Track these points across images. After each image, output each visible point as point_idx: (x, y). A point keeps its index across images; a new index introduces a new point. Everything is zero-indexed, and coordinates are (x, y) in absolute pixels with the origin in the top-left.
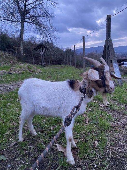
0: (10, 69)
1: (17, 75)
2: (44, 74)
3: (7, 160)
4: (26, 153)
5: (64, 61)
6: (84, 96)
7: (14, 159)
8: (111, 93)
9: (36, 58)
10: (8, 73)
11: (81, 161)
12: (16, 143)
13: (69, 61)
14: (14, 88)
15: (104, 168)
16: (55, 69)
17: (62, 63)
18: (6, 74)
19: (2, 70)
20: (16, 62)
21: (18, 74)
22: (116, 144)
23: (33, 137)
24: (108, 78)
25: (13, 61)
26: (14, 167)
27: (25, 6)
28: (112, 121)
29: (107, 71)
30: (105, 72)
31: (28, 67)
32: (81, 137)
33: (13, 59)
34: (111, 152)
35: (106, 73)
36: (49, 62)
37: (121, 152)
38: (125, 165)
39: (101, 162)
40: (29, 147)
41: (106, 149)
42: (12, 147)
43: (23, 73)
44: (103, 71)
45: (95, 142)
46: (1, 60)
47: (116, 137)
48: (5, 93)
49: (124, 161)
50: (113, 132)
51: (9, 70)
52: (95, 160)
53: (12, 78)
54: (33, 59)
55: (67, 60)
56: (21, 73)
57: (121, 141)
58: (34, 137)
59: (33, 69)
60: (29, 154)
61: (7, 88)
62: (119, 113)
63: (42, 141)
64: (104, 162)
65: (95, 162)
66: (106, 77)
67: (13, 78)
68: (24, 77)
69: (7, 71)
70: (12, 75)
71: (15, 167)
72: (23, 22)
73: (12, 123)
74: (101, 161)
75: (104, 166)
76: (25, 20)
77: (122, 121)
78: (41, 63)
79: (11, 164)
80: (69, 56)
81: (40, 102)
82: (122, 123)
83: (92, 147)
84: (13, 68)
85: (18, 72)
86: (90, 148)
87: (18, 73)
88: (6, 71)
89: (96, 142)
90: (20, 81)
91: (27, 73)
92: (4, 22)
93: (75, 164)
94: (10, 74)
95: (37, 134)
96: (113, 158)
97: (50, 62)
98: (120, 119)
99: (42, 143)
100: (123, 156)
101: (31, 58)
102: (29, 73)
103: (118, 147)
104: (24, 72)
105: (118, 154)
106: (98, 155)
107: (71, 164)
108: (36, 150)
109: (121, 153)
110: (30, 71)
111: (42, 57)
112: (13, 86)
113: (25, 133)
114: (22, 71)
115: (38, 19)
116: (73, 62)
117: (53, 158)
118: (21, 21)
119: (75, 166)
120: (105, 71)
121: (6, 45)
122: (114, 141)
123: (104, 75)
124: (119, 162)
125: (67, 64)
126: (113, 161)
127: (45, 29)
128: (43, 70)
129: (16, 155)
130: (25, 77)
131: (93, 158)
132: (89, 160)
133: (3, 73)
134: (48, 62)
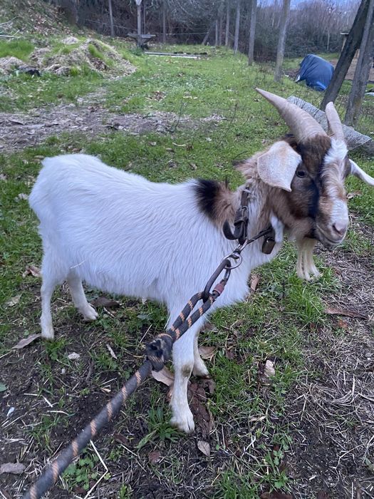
0: (32, 54)
1: (55, 78)
2: (143, 82)
3: (5, 393)
4: (59, 377)
5: (214, 32)
6: (239, 252)
7: (25, 392)
8: (331, 244)
9: (121, 11)
10: (27, 70)
11: (213, 422)
12: (34, 339)
13: (232, 31)
14: (42, 134)
15: (275, 453)
16: (180, 60)
17: (206, 38)
18: (19, 73)
19: (5, 56)
20: (53, 27)
21: (58, 77)
22: (328, 377)
23: (86, 323)
24: (331, 190)
25: (44, 20)
26: (23, 418)
28: (331, 292)
29: (337, 162)
30: (329, 166)
31: (92, 52)
32: (226, 339)
33: (45, 13)
34: (308, 404)
35: (331, 171)
36: (162, 32)
37: (337, 406)
38: (339, 451)
39: (271, 430)
40: (70, 357)
41: (293, 390)
42: (24, 351)
43: (74, 74)
44: (323, 160)
45: (265, 362)
46: (3, 15)
47: (333, 353)
48: (12, 150)
49: (341, 437)
50: (327, 332)
51: (29, 57)
52: (254, 422)
53: (39, 90)
54: (109, 14)
55: (224, 28)
56: (69, 73)
57: (344, 368)
58: (89, 322)
59: (106, 58)
60: (70, 380)
61: (22, 130)
62: (361, 262)
63: (109, 342)
64: (281, 432)
65: (253, 428)
66: (328, 185)
67: (41, 92)
68: (75, 93)
69: (23, 60)
70: (38, 79)
71: (25, 418)
73: (27, 267)
74: (273, 427)
75: (277, 447)
77: (362, 293)
78: (134, 35)
79: (17, 407)
80: (233, 12)
81: (88, 254)
82: (360, 300)
83: (253, 380)
84: (41, 53)
85: (57, 68)
86: (247, 381)
87: (59, 71)
88: (19, 62)
89: (269, 364)
90: (65, 103)
91: (86, 74)
93: (195, 428)
94: (32, 72)
95: (97, 314)
96: (309, 424)
97: (168, 32)
98: (359, 287)
99: (110, 349)
100: (341, 421)
101: (105, 12)
102: (92, 76)
103: (331, 386)
104: (79, 68)
105: (325, 413)
106: (265, 409)
107: (184, 431)
108: (88, 371)
109: (337, 412)
110: (98, 68)
111: (139, 13)
112: (39, 126)
113: (62, 305)
114: (69, 67)
116: (244, 35)
117: (135, 403)
119: (195, 435)
120: (328, 159)
122: (322, 365)
123: (323, 175)
124: (325, 439)
125: (224, 43)
126: (307, 433)
128: (142, 65)
129: (31, 380)
130: (78, 89)
131: (250, 417)
132: (238, 420)
133: (9, 69)
134: (159, 29)
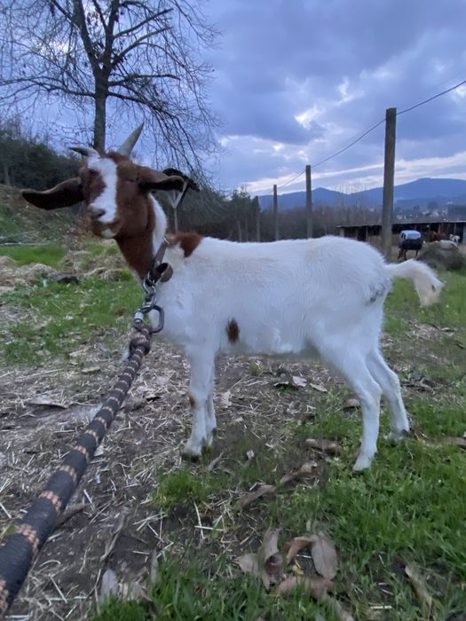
0: (66, 258)
10: (60, 278)
18: (48, 283)
19: (28, 263)
20: (83, 234)
21: (104, 283)
25: (73, 229)
27: (110, 38)
33: (74, 223)
43: (126, 278)
51: (62, 261)
53: (81, 305)
56: (119, 277)
67: (86, 309)
69: (53, 266)
70: (78, 290)
72: (101, 94)
76: (110, 89)
84: (77, 256)
85: (101, 272)
87: (105, 276)
88: (47, 268)
92: (35, 95)
94: (66, 281)
111: (176, 215)
114: (120, 270)
115: (154, 87)
118: (97, 89)
121: (46, 178)
127: (177, 123)
133: (33, 278)
